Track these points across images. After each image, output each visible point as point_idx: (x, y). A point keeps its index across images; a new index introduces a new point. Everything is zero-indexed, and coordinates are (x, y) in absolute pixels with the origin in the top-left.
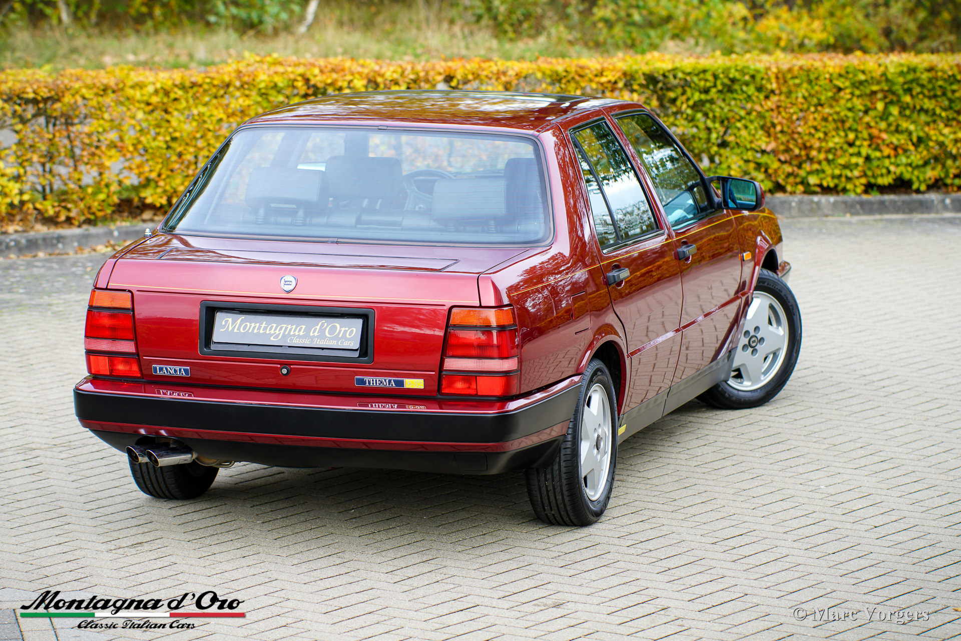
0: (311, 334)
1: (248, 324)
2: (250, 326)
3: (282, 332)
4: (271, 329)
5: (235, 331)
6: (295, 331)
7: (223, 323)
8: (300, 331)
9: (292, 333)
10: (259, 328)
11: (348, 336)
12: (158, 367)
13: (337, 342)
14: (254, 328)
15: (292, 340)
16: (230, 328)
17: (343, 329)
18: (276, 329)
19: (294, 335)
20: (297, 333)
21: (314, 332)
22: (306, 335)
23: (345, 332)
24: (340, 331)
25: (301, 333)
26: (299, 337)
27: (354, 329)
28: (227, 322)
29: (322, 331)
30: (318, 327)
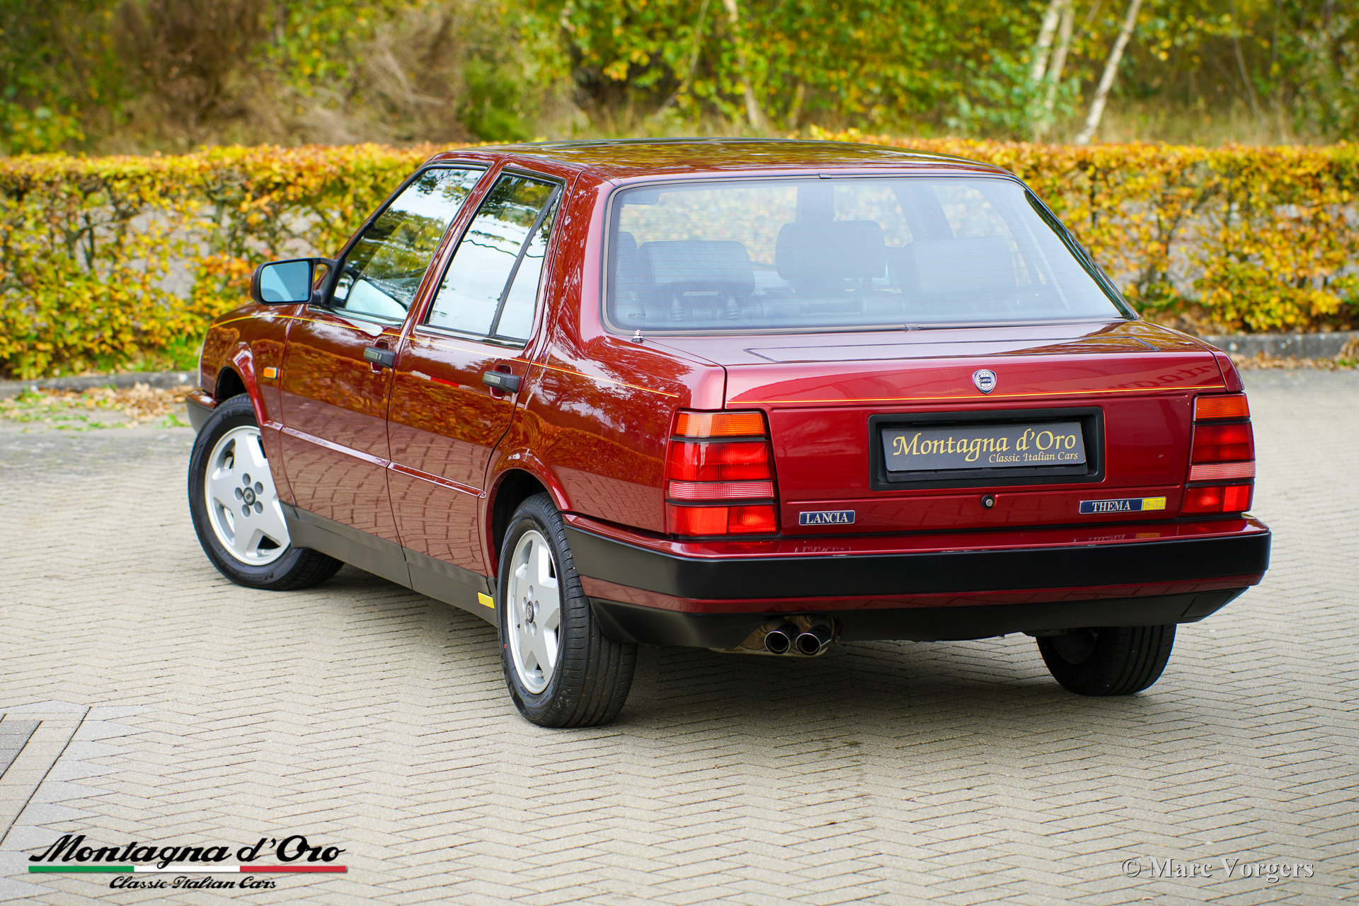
0: (1018, 449)
1: (929, 442)
2: (933, 445)
3: (978, 448)
4: (961, 447)
5: (914, 453)
6: (995, 446)
7: (895, 444)
8: (1001, 445)
9: (992, 450)
10: (946, 446)
11: (1067, 447)
12: (808, 514)
13: (1056, 456)
14: (939, 446)
15: (994, 459)
16: (907, 451)
17: (1058, 438)
18: (968, 447)
19: (995, 452)
20: (998, 450)
21: (1021, 445)
22: (1012, 451)
23: (1062, 441)
24: (1055, 441)
25: (1004, 449)
26: (1002, 453)
27: (1073, 437)
28: (899, 441)
29: (1031, 443)
30: (1024, 438)
